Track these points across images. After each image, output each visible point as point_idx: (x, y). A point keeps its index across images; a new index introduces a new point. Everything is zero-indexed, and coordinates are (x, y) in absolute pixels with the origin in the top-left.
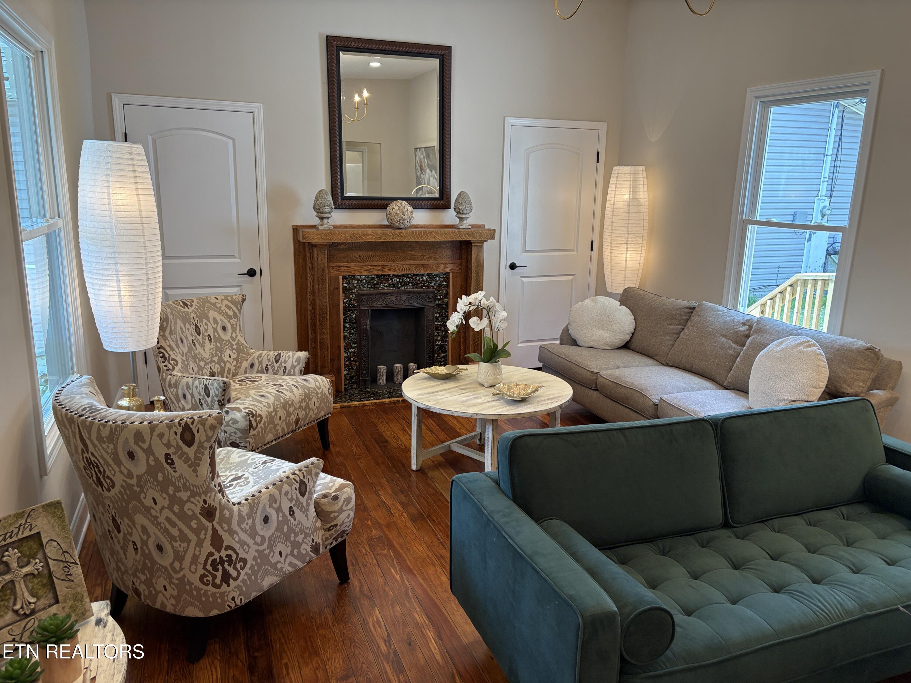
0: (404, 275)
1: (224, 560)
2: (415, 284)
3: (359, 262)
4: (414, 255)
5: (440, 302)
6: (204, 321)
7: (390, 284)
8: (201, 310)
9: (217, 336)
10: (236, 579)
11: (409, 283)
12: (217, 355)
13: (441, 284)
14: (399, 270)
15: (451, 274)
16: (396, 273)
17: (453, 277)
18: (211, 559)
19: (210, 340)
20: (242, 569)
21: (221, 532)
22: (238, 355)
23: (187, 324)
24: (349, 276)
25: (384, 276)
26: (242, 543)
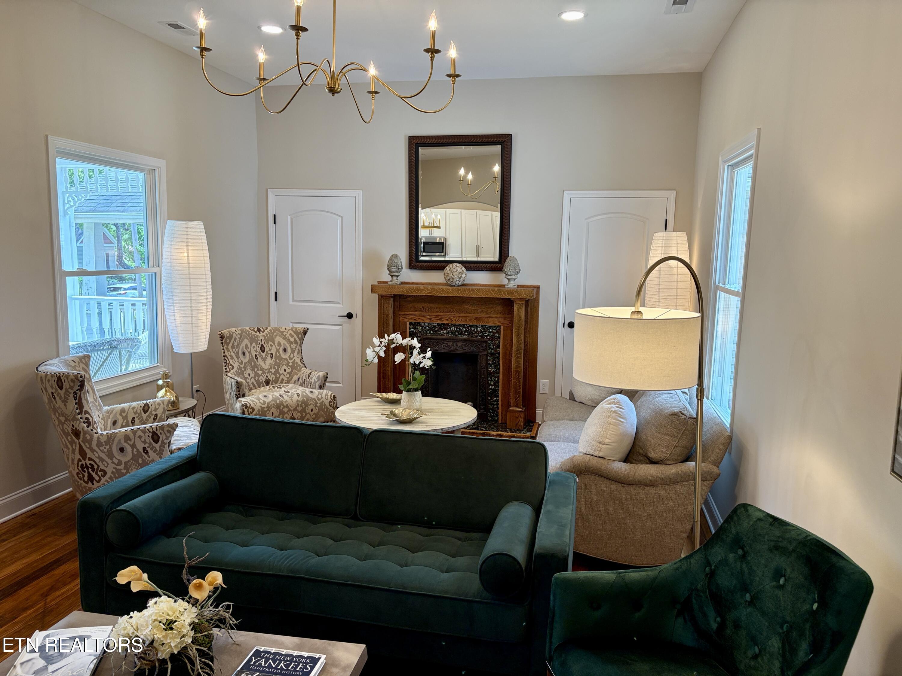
0: (460, 325)
1: (89, 467)
2: (471, 333)
3: (422, 311)
4: (468, 309)
5: (493, 351)
6: (270, 343)
7: (448, 332)
8: (270, 335)
9: (278, 355)
10: (98, 482)
11: (465, 332)
12: (274, 368)
13: (494, 335)
14: (455, 320)
15: (502, 327)
16: (454, 323)
17: (504, 330)
18: (80, 463)
19: (272, 357)
20: (104, 477)
21: (84, 447)
22: (292, 371)
23: (254, 344)
24: (415, 323)
25: (444, 324)
26: (102, 460)
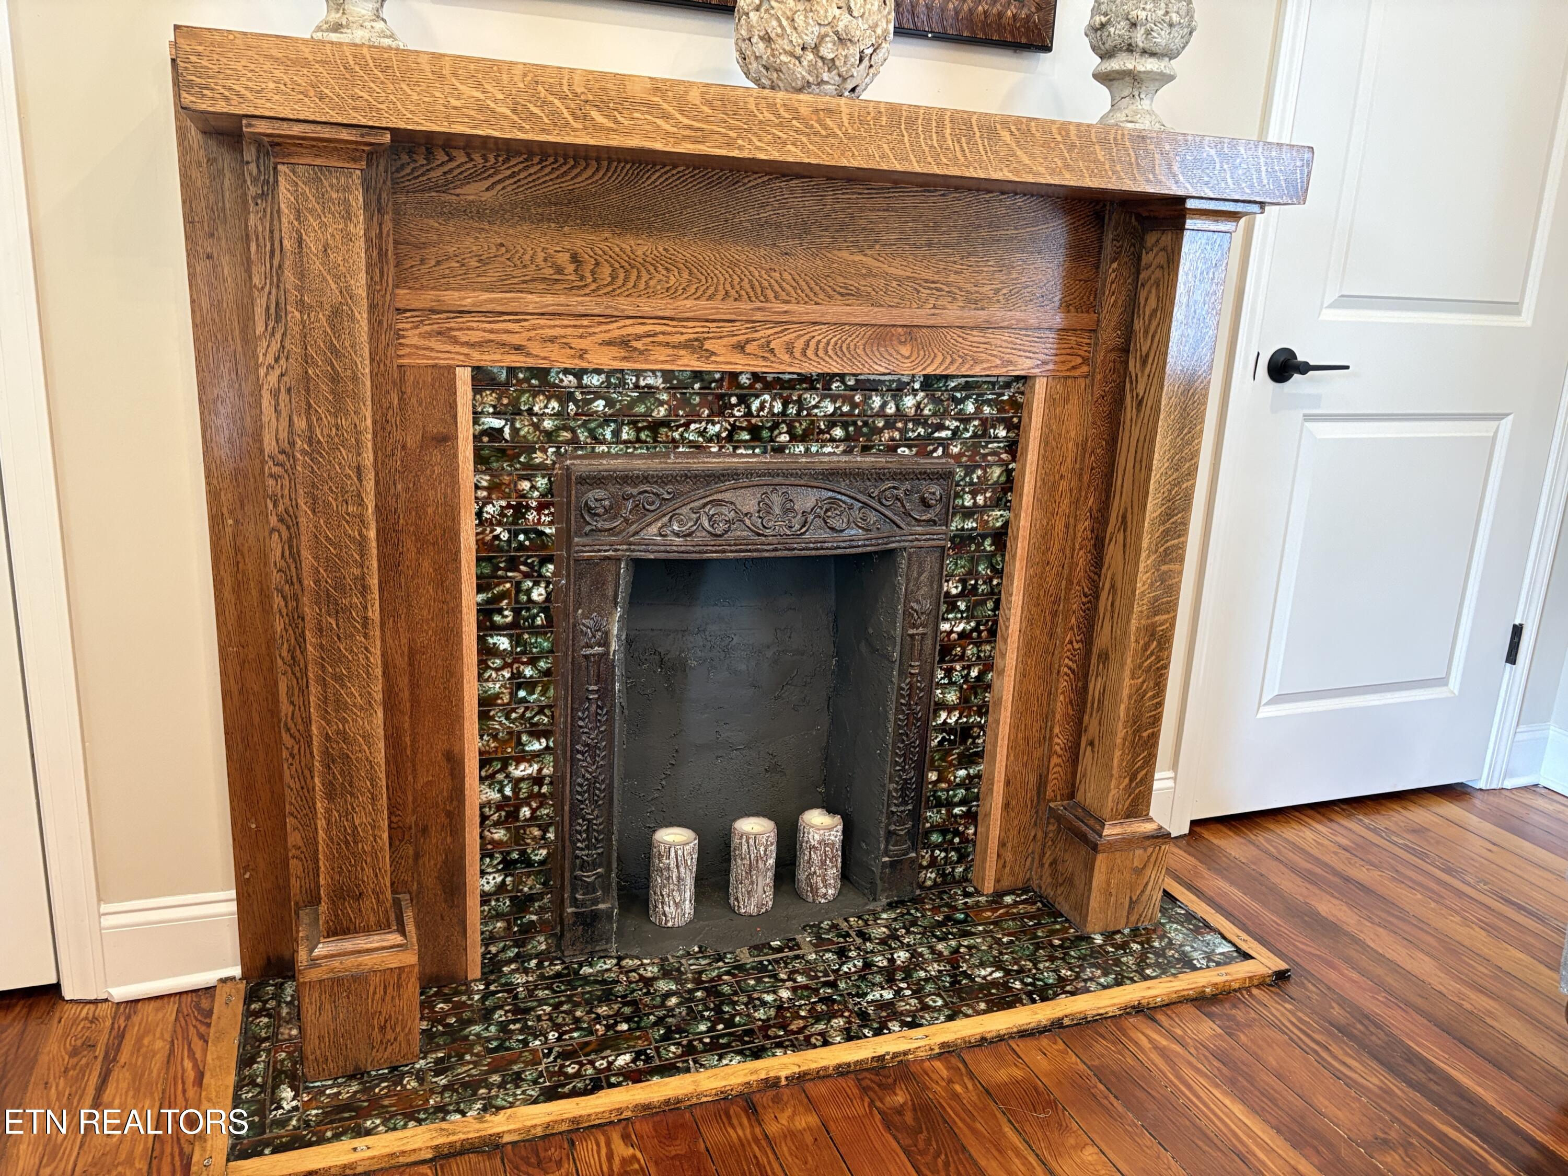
0: (808, 381)
2: (861, 432)
3: (571, 290)
5: (970, 524)
7: (734, 429)
11: (832, 425)
13: (985, 434)
14: (790, 350)
15: (1040, 387)
17: (1050, 401)
24: (512, 371)
